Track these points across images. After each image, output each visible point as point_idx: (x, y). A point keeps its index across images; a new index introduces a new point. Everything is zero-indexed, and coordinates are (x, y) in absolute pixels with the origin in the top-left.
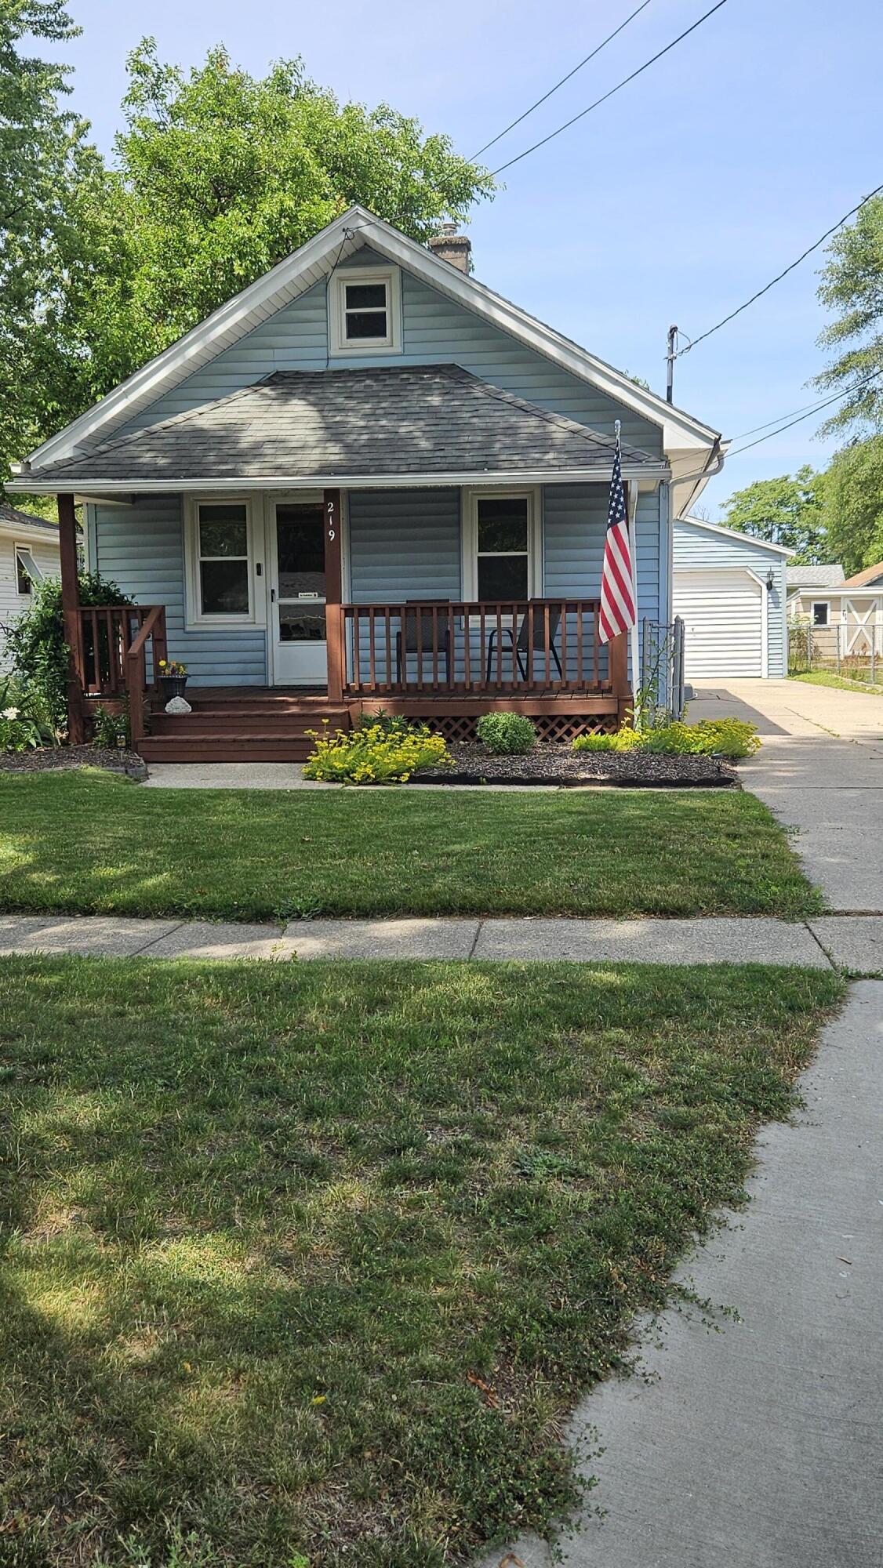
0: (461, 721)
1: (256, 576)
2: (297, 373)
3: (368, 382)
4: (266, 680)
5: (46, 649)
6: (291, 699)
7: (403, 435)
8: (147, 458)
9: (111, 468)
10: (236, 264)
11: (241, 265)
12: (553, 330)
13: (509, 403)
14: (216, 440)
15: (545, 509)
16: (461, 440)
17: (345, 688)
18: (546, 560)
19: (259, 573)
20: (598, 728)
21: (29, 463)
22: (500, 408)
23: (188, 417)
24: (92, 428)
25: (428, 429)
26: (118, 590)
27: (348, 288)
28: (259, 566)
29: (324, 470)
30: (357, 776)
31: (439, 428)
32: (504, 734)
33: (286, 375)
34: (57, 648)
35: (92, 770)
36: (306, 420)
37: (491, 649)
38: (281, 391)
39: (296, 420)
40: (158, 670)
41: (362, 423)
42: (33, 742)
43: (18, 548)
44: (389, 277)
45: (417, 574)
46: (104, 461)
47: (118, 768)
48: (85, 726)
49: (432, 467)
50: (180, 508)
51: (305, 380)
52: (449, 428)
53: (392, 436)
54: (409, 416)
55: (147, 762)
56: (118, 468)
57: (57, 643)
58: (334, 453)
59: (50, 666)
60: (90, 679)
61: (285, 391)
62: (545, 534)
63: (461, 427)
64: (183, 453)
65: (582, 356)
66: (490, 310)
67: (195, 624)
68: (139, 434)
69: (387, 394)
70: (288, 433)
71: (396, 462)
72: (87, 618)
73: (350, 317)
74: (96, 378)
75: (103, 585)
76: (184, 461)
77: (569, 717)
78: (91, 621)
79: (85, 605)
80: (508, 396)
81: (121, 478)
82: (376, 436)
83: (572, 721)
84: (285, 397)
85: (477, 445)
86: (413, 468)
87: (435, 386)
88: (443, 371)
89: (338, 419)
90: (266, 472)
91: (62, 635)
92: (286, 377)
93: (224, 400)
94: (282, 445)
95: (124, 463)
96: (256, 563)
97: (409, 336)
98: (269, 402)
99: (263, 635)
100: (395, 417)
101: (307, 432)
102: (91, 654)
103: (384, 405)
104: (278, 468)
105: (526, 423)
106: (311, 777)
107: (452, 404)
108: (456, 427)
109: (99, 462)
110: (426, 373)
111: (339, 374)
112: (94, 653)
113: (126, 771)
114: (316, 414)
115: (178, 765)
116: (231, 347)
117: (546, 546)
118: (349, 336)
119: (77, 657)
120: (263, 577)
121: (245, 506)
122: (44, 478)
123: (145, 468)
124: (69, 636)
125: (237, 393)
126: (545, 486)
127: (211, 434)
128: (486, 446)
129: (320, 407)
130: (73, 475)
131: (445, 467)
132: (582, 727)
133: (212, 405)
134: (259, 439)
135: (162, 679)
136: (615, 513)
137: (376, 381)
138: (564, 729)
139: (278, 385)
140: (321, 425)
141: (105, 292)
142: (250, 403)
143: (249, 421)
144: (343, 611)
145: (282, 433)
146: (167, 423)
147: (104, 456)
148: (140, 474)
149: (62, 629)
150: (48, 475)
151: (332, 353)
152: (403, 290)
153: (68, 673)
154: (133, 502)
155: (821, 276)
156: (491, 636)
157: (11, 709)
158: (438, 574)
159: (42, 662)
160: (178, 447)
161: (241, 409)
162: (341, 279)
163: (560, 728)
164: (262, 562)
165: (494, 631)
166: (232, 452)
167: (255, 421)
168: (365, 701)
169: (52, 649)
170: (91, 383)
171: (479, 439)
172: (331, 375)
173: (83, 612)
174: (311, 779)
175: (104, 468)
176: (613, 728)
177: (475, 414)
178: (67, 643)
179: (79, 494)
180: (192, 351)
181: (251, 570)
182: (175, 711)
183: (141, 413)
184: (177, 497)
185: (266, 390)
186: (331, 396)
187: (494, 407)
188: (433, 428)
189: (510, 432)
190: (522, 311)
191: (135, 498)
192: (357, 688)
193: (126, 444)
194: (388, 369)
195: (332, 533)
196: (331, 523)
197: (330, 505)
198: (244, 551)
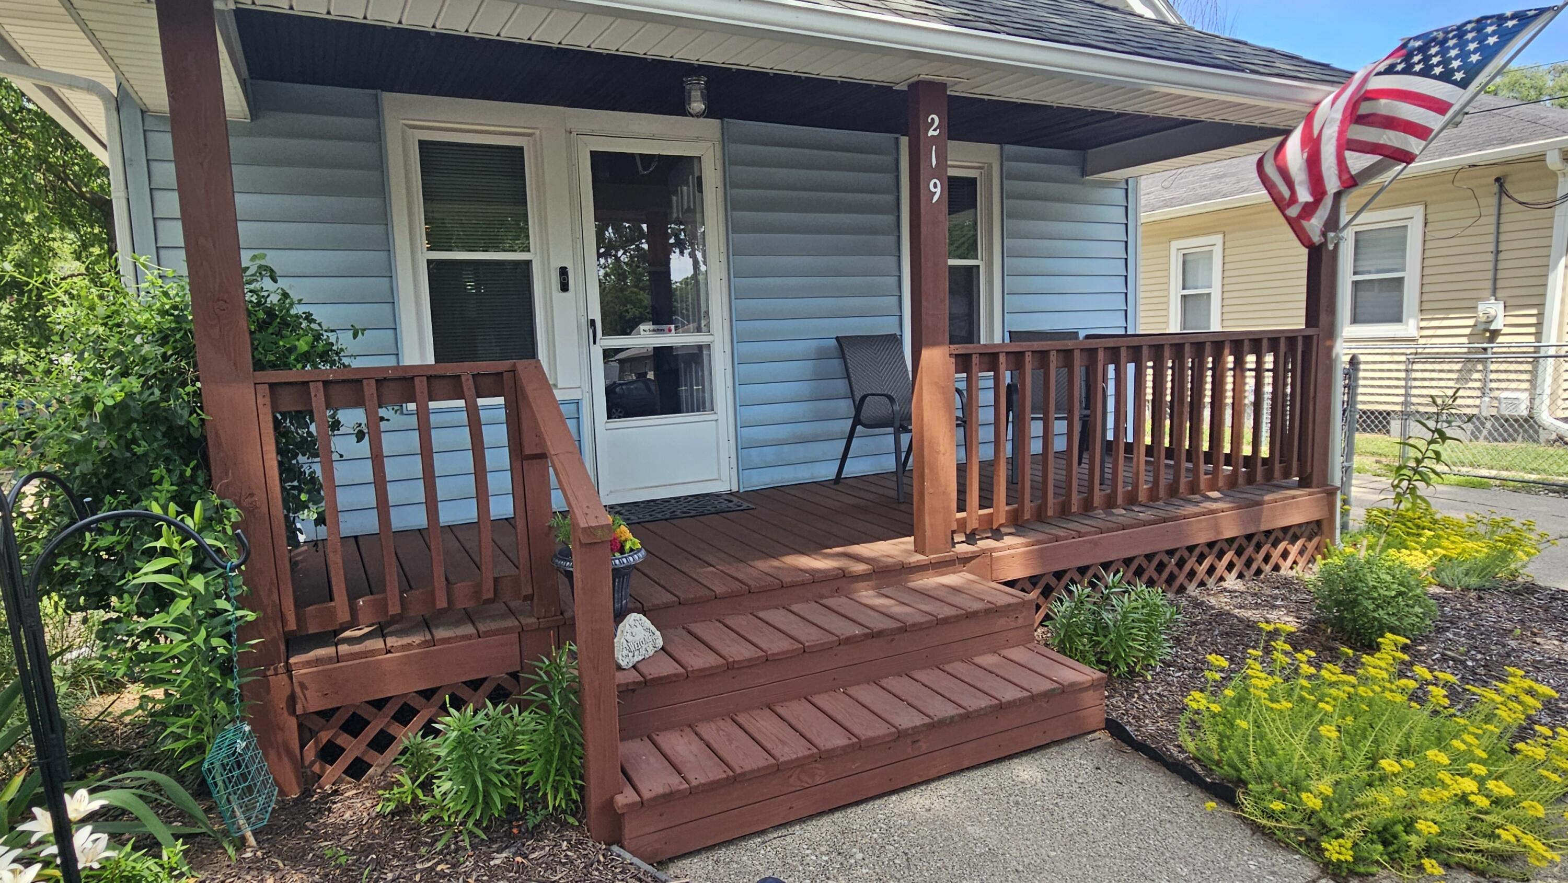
1: (558, 295)
15: (1004, 194)
18: (1007, 272)
19: (564, 287)
28: (563, 271)
50: (377, 140)
62: (1006, 233)
96: (556, 264)
99: (574, 409)
117: (1007, 252)
120: (569, 296)
121: (522, 147)
158: (871, 292)
164: (569, 262)
168: (994, 550)
181: (543, 282)
192: (974, 524)
195: (935, 186)
196: (934, 162)
197: (933, 119)
198: (520, 237)
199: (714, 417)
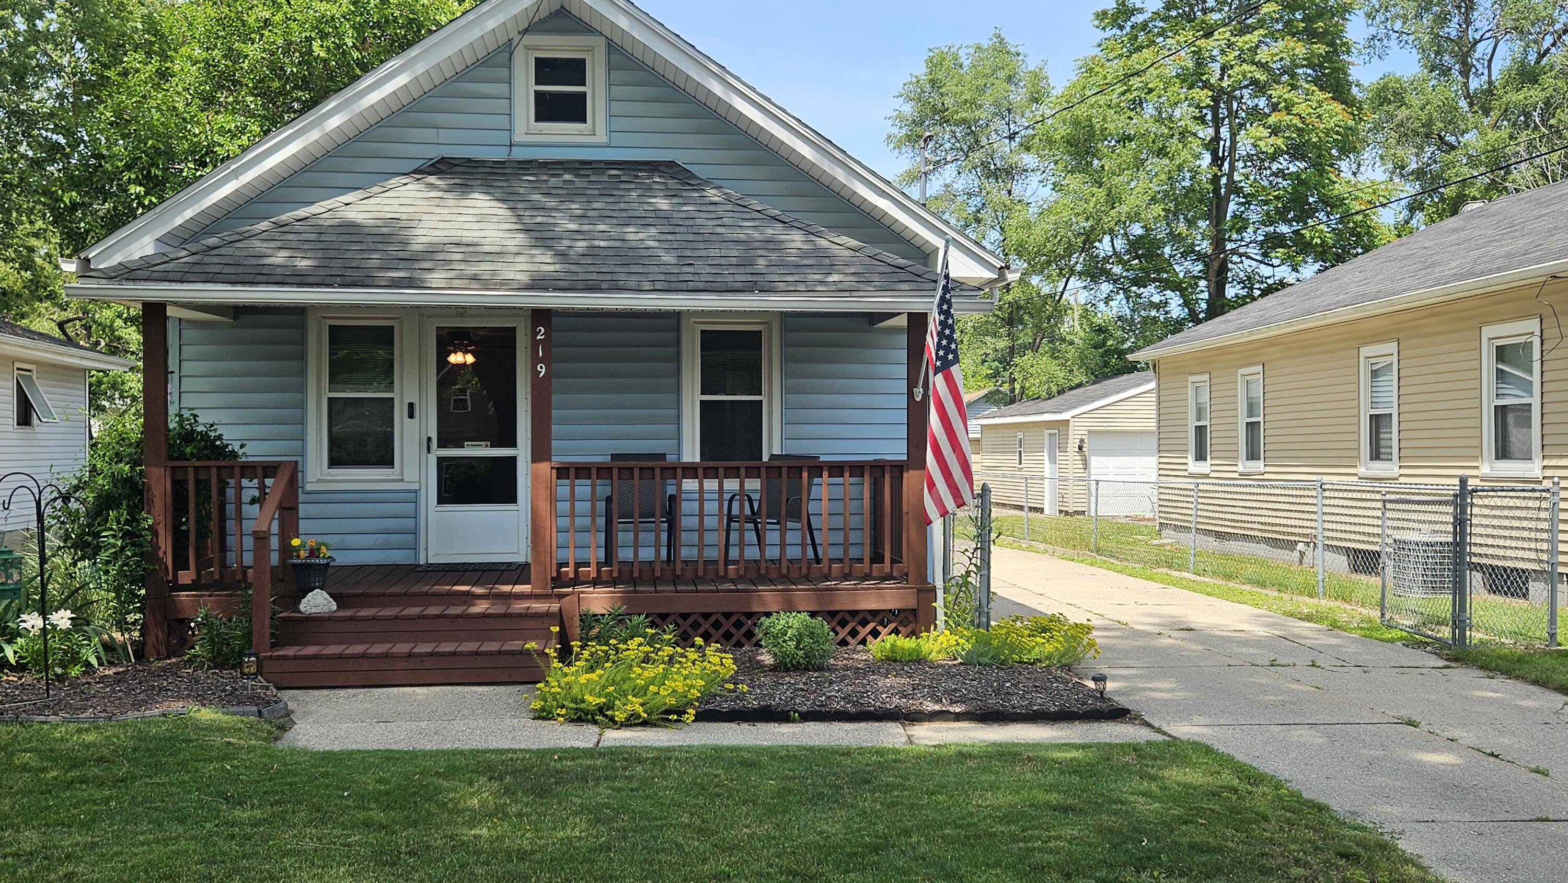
0: (713, 619)
1: (407, 420)
2: (469, 160)
3: (567, 177)
4: (416, 556)
5: (119, 522)
6: (478, 590)
7: (634, 244)
8: (280, 258)
9: (227, 270)
10: (316, 45)
11: (322, 46)
12: (807, 127)
13: (758, 211)
14: (378, 239)
15: (785, 344)
16: (712, 253)
17: (554, 575)
18: (785, 406)
19: (411, 416)
20: (891, 626)
21: (88, 260)
22: (748, 216)
23: (330, 207)
24: (189, 214)
25: (663, 237)
26: (220, 437)
27: (538, 60)
28: (411, 406)
29: (538, 284)
30: (620, 716)
31: (678, 237)
32: (798, 643)
33: (455, 162)
34: (133, 520)
35: (206, 714)
36: (495, 219)
37: (730, 520)
38: (452, 182)
39: (482, 218)
40: (286, 550)
41: (573, 226)
42: (94, 661)
43: (18, 369)
44: (591, 50)
45: (623, 421)
46: (216, 260)
47: (247, 709)
48: (170, 632)
49: (684, 286)
50: (302, 327)
51: (481, 170)
52: (692, 237)
53: (618, 244)
54: (633, 221)
55: (279, 689)
56: (239, 270)
57: (134, 511)
58: (546, 263)
59: (123, 549)
60: (181, 562)
61: (457, 181)
62: (786, 374)
63: (706, 237)
64: (332, 254)
65: (843, 159)
66: (729, 96)
67: (319, 481)
68: (264, 225)
69: (597, 192)
70: (476, 234)
71: (634, 278)
72: (179, 477)
73: (540, 97)
74: (128, 167)
75: (199, 429)
76: (333, 263)
77: (854, 613)
78: (186, 481)
79: (177, 459)
80: (755, 204)
81: (244, 283)
82: (597, 243)
83: (859, 618)
84: (464, 189)
85: (734, 261)
86: (659, 286)
87: (655, 186)
88: (662, 168)
89: (539, 220)
90: (456, 283)
91: (141, 501)
92: (456, 165)
93: (376, 189)
94: (471, 249)
95: (246, 262)
96: (407, 401)
97: (618, 124)
98: (440, 194)
99: (414, 496)
100: (615, 221)
101: (501, 234)
102: (183, 528)
103: (596, 205)
104: (475, 278)
105: (788, 237)
106: (544, 715)
107: (685, 208)
108: (700, 238)
109: (208, 260)
110: (640, 170)
111: (526, 166)
112: (190, 524)
113: (260, 712)
114: (508, 213)
115: (325, 692)
116: (381, 123)
117: (787, 390)
118: (538, 119)
119: (161, 531)
120: (415, 421)
121: (393, 327)
122: (127, 279)
123: (279, 271)
124: (151, 501)
125: (393, 181)
126: (785, 316)
127: (366, 230)
128: (746, 263)
129: (511, 204)
130: (171, 276)
131: (701, 286)
132: (871, 626)
133: (359, 194)
134: (435, 240)
135: (294, 565)
136: (946, 354)
137: (577, 175)
138: (848, 628)
139: (447, 174)
140: (518, 227)
141: (137, 71)
142: (414, 194)
143: (417, 217)
144: (554, 471)
145: (466, 233)
146: (302, 212)
147: (215, 252)
148: (271, 279)
149: (141, 492)
150: (132, 275)
151: (517, 138)
152: (610, 67)
153: (150, 556)
154: (235, 318)
155: (890, 122)
156: (731, 500)
157: (62, 612)
158: (652, 421)
159: (112, 541)
160: (322, 246)
161: (402, 201)
162: (528, 48)
163: (843, 627)
164: (415, 400)
165: (734, 496)
166: (402, 255)
167: (425, 217)
168: (583, 592)
169: (127, 522)
170: (123, 171)
171: (735, 253)
172: (515, 165)
173: (173, 468)
174: (544, 719)
175: (216, 269)
176: (911, 627)
177: (719, 222)
178: (149, 513)
179: (175, 304)
180: (335, 122)
181: (399, 412)
182: (313, 611)
183: (251, 201)
184: (299, 312)
185: (432, 179)
186: (522, 191)
187: (740, 215)
188: (670, 237)
189: (771, 246)
190: (769, 100)
191: (238, 311)
192: (571, 575)
193: (246, 238)
194: (590, 163)
195: (541, 367)
196: (541, 354)
197: (540, 330)
198: (390, 387)
199: (516, 508)
